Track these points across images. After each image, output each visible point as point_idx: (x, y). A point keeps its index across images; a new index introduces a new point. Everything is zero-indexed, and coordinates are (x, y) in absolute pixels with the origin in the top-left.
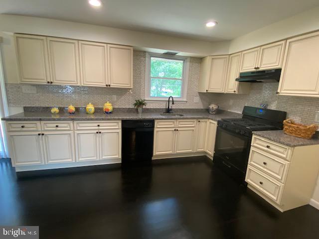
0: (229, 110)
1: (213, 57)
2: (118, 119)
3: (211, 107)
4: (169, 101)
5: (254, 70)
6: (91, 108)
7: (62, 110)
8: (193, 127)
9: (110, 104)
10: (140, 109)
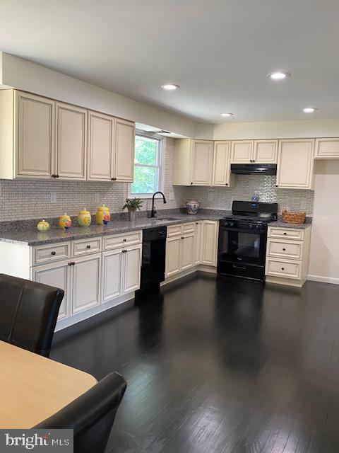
0: (208, 208)
1: (197, 141)
2: (138, 229)
3: (193, 205)
4: (153, 199)
5: (249, 163)
6: (86, 216)
7: (55, 224)
8: (192, 232)
9: (107, 209)
10: (133, 215)
